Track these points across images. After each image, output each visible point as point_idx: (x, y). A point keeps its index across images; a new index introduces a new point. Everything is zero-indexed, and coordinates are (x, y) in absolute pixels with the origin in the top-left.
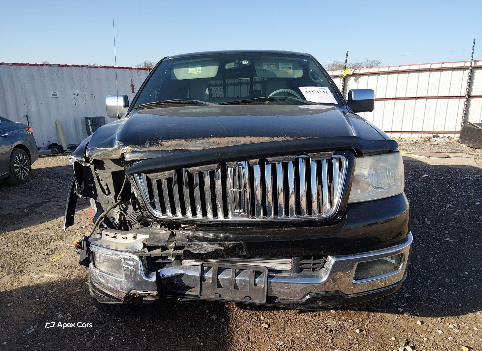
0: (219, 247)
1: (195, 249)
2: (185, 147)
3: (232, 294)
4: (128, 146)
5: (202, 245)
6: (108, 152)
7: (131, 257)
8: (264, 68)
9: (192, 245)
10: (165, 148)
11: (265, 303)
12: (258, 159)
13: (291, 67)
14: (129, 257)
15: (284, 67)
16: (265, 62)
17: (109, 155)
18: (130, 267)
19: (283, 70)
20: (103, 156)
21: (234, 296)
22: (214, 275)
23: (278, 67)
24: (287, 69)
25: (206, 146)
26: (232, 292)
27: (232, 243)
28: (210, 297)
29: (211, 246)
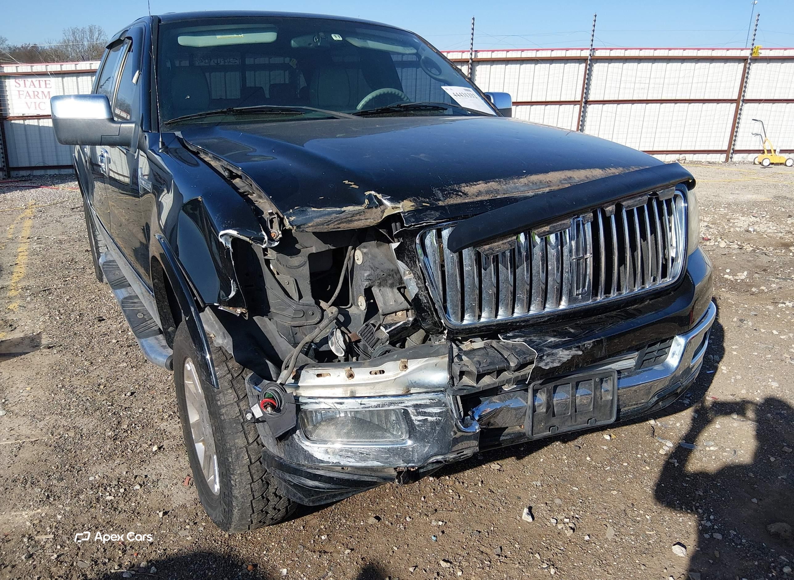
0: (576, 352)
1: (548, 362)
2: (505, 194)
3: (571, 422)
4: (405, 199)
5: (556, 354)
6: (349, 216)
7: (432, 400)
9: (545, 357)
10: (473, 198)
11: (615, 421)
12: (614, 206)
14: (429, 401)
17: (351, 221)
18: (430, 418)
20: (336, 223)
21: (574, 423)
22: (549, 399)
25: (535, 190)
26: (571, 418)
27: (592, 341)
28: (545, 434)
29: (567, 352)
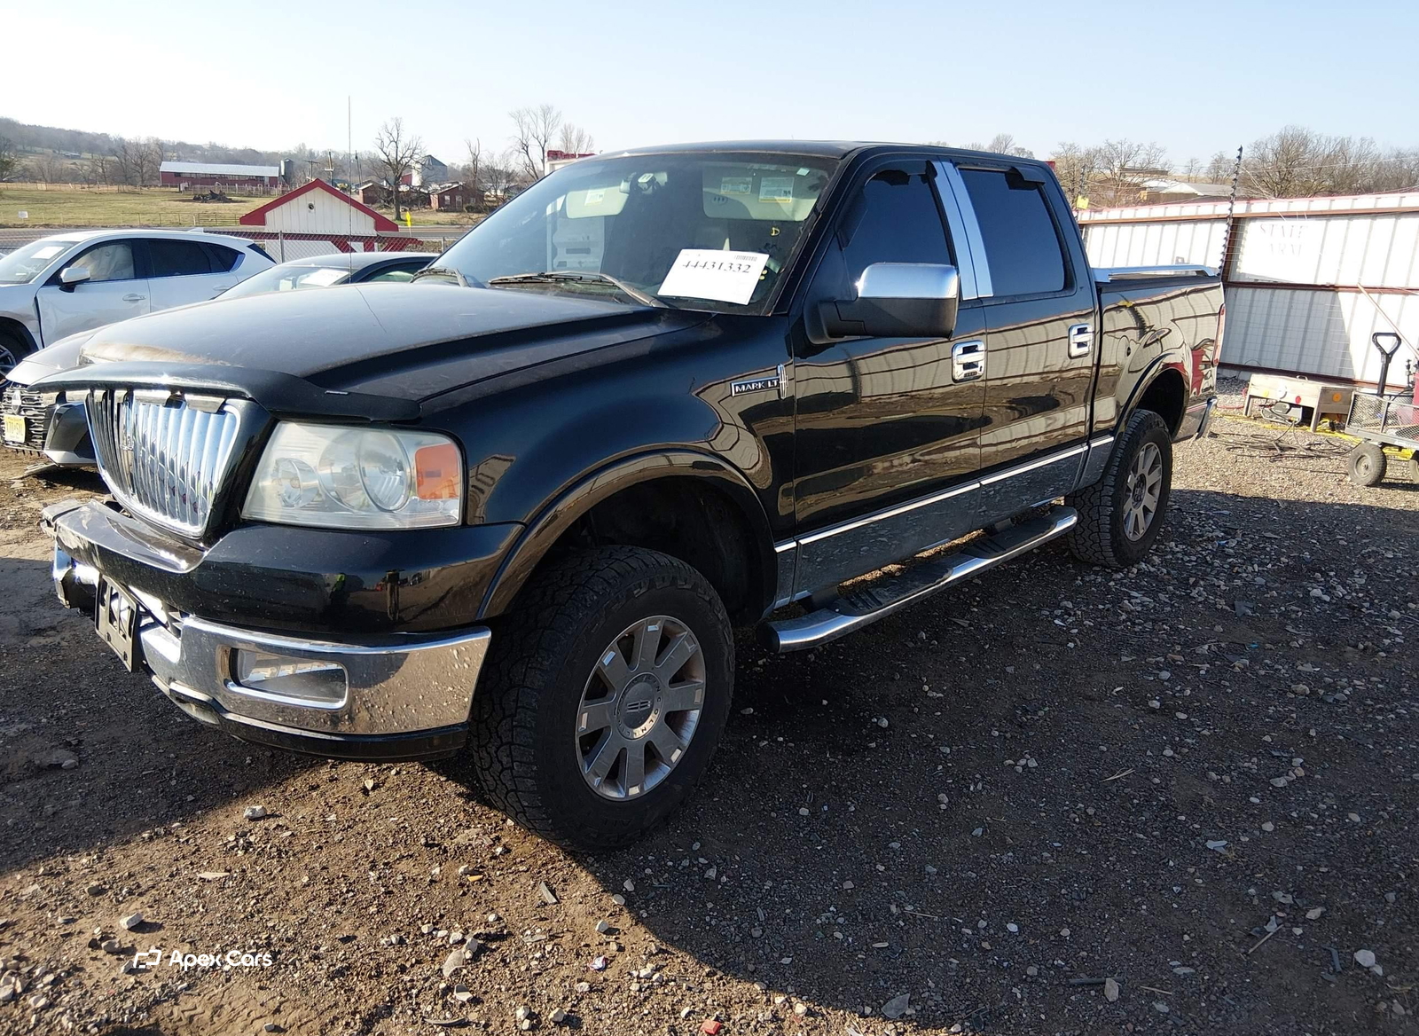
8: (723, 192)
13: (791, 190)
15: (775, 188)
16: (729, 176)
19: (769, 197)
23: (756, 189)
24: (780, 196)
